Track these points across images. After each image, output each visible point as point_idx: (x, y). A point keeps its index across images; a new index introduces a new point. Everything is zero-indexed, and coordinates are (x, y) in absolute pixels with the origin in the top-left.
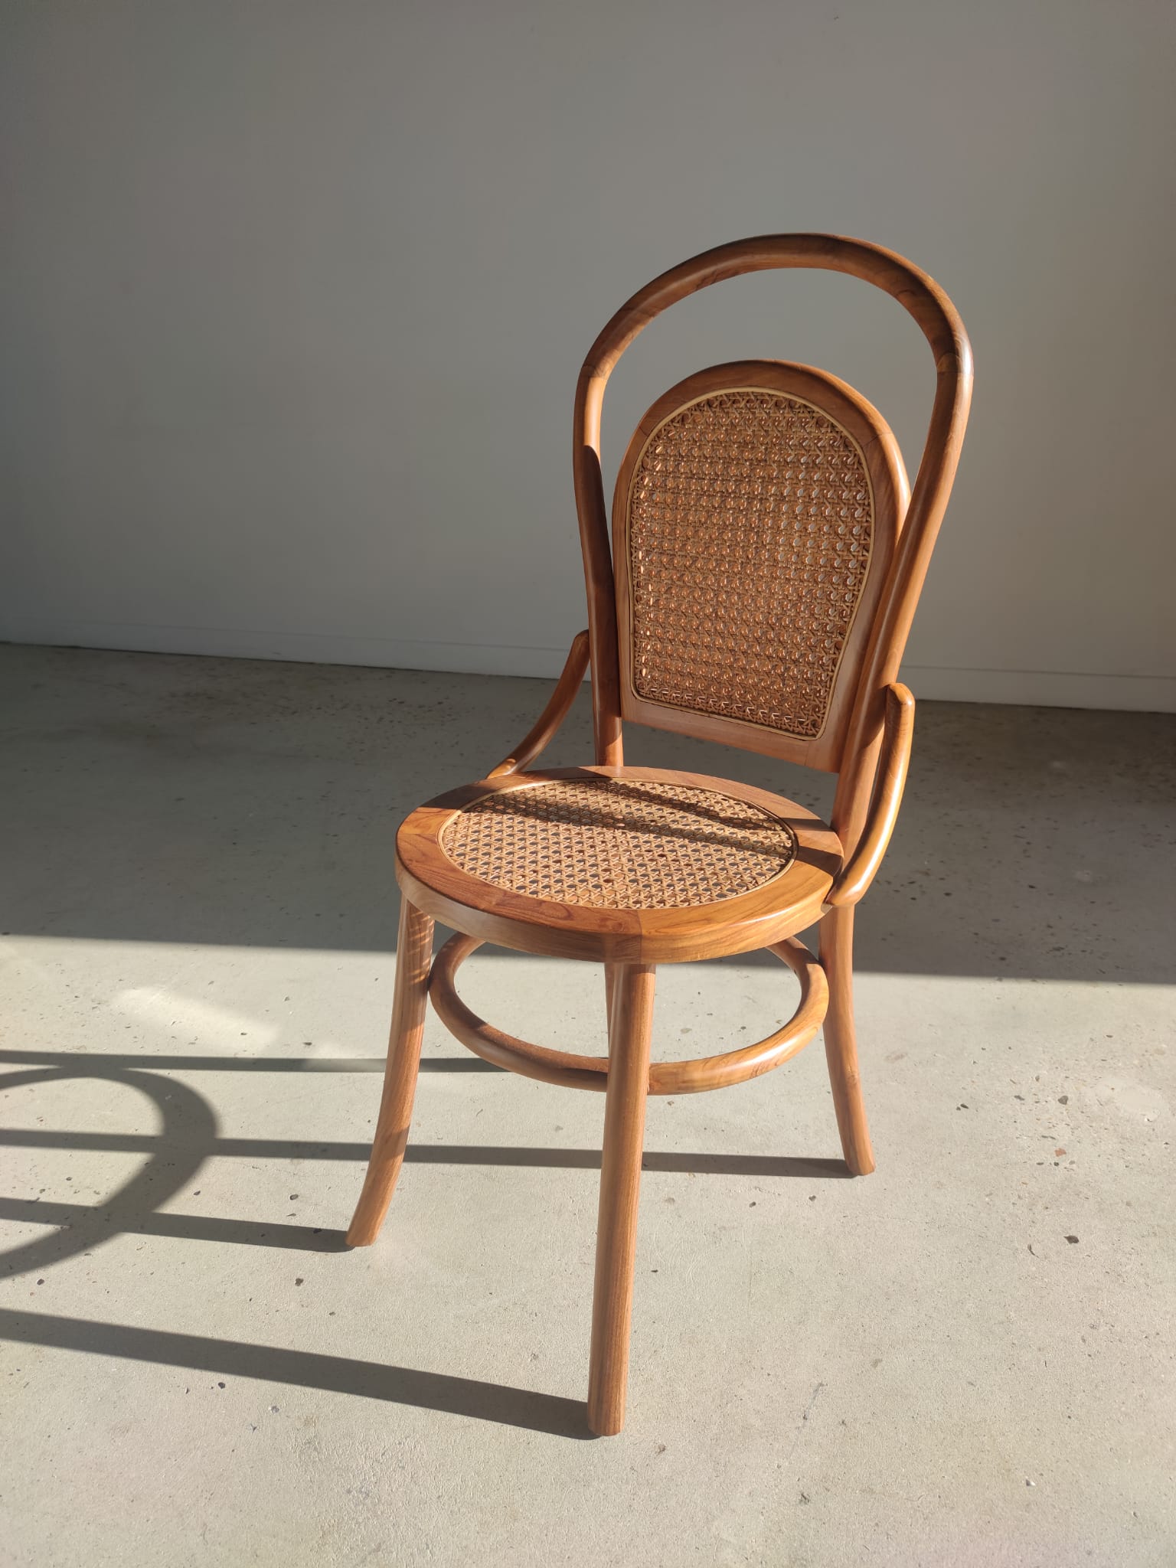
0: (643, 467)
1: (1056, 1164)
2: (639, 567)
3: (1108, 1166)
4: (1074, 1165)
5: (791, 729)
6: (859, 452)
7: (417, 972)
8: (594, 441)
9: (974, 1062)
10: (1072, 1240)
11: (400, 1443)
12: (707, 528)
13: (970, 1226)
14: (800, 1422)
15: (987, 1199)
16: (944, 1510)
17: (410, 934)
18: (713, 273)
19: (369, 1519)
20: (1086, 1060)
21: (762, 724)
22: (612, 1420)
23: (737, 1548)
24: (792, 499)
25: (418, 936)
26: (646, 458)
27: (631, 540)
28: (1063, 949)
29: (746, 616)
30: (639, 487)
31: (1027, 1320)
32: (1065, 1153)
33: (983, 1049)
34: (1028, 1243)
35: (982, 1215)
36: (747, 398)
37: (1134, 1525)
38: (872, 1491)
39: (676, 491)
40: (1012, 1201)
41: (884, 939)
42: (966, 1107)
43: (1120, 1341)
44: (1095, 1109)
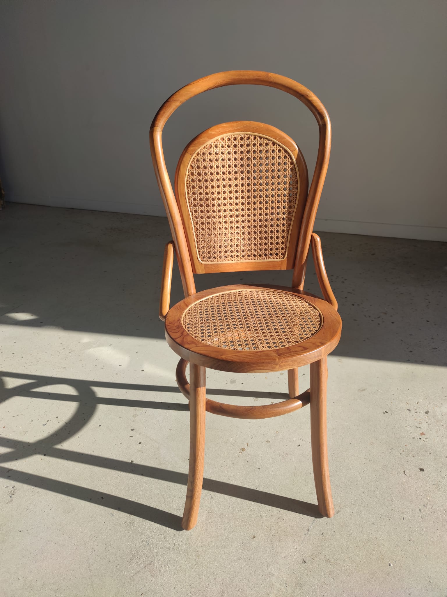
1: (420, 439)
3: (441, 441)
4: (427, 440)
9: (393, 394)
10: (422, 470)
13: (382, 461)
14: (306, 532)
15: (390, 451)
16: (356, 572)
19: (148, 552)
20: (439, 396)
23: (277, 577)
28: (437, 348)
31: (399, 501)
32: (424, 434)
33: (397, 389)
34: (404, 470)
35: (387, 457)
37: (429, 585)
38: (330, 562)
40: (400, 452)
41: (364, 341)
42: (387, 413)
43: (435, 512)
44: (439, 417)
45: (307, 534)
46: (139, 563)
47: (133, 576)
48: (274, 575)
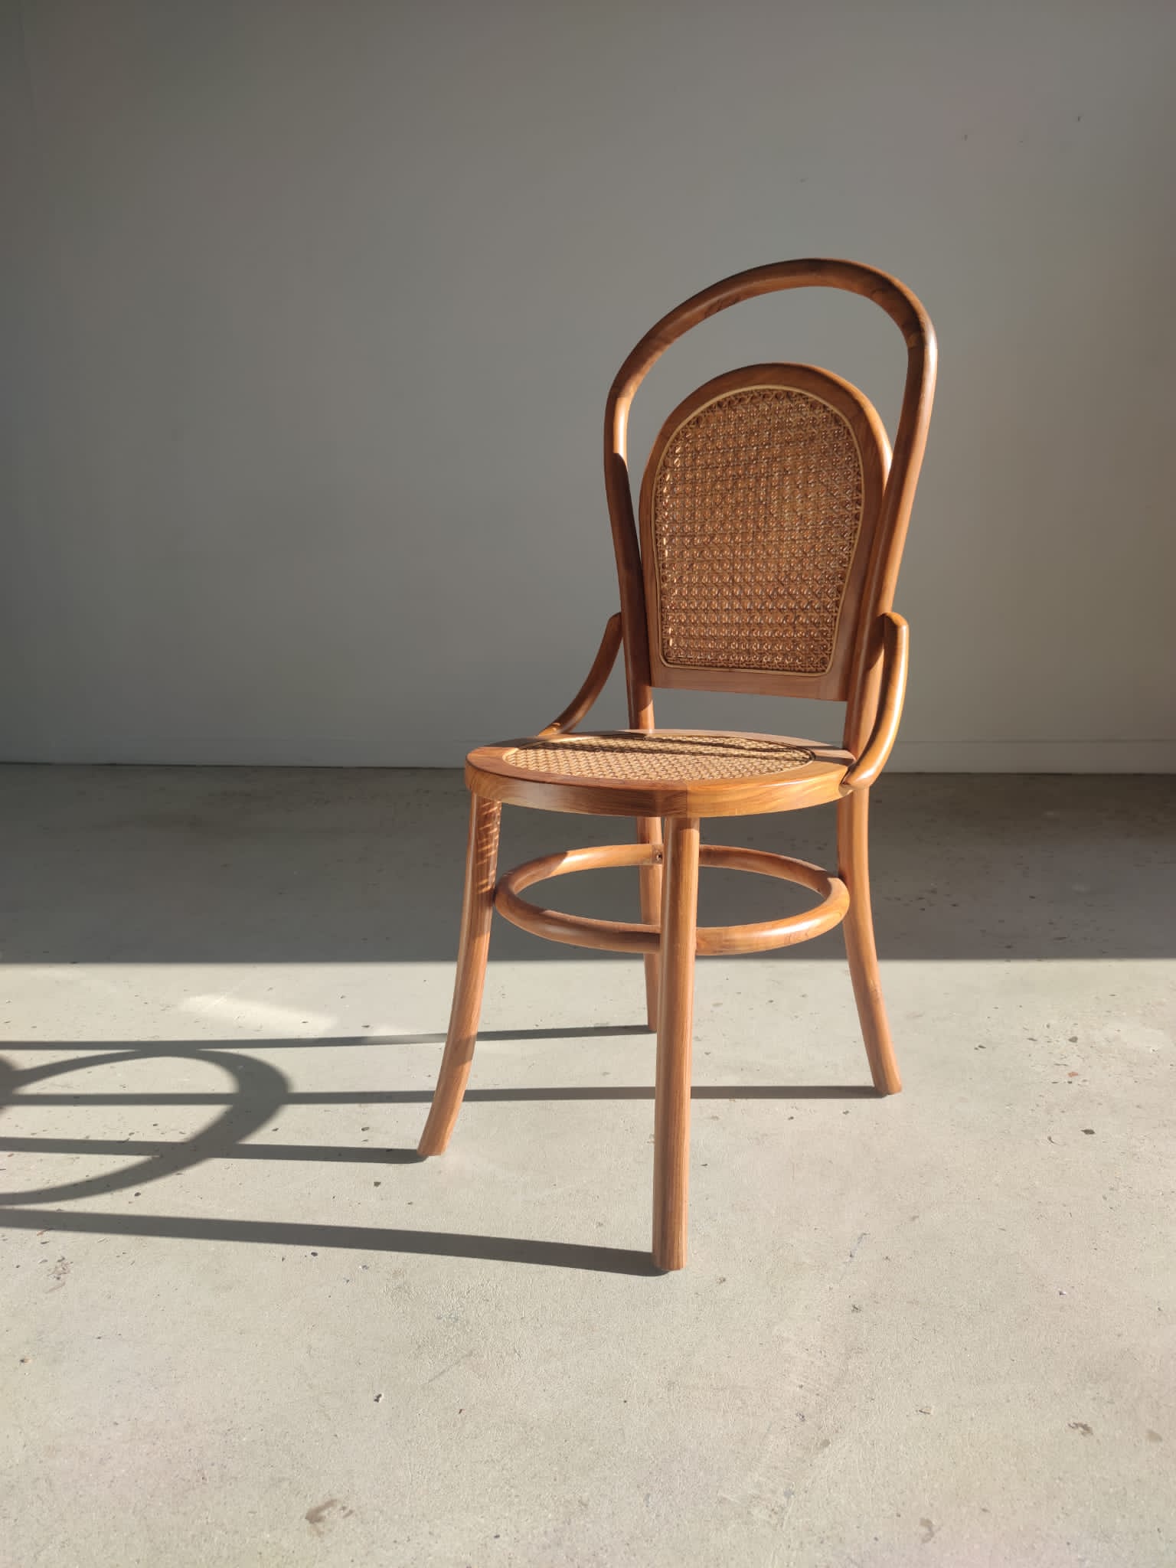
0: (665, 466)
1: (1070, 1083)
2: (664, 552)
3: (1118, 1082)
4: (1087, 1083)
5: (803, 670)
6: (848, 424)
7: (485, 882)
8: (621, 449)
9: (988, 1017)
10: (1089, 1132)
12: (722, 508)
13: (994, 1126)
14: (847, 1259)
15: (1008, 1107)
17: (479, 846)
18: (718, 301)
19: (459, 1335)
20: (1092, 1012)
21: (778, 670)
22: (675, 1255)
23: (798, 1343)
24: (794, 472)
25: (485, 848)
26: (667, 458)
27: (656, 529)
28: (1065, 938)
29: (759, 578)
30: (662, 483)
31: (1050, 1186)
32: (1077, 1075)
33: (996, 1008)
34: (1048, 1135)
35: (1004, 1118)
36: (752, 395)
37: (1159, 1316)
39: (694, 482)
40: (1031, 1108)
42: (984, 1047)
43: (1138, 1197)
44: (1104, 1044)
45: (850, 1262)
46: (440, 1357)
47: (430, 1381)
48: (788, 1340)
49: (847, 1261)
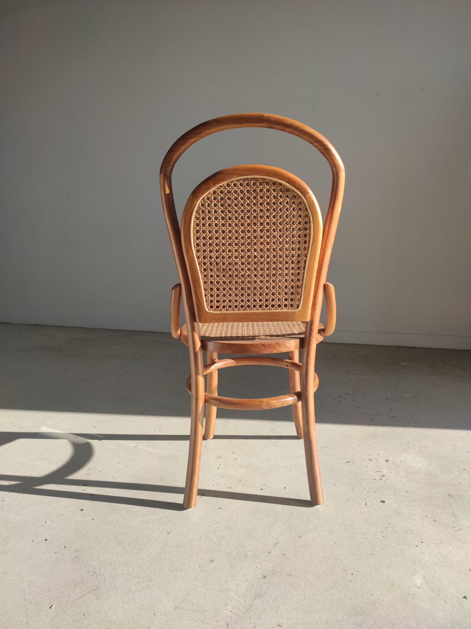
1: (381, 479)
3: (400, 480)
4: (388, 480)
9: (355, 449)
10: (383, 502)
11: (111, 558)
13: (344, 497)
14: (267, 554)
15: (352, 489)
16: (318, 581)
19: (94, 580)
20: (398, 449)
23: (236, 591)
28: (395, 416)
31: (361, 525)
32: (385, 476)
34: (366, 502)
35: (349, 494)
37: (391, 587)
38: (291, 575)
40: (362, 490)
41: (327, 413)
42: (349, 462)
43: (396, 532)
45: (268, 555)
46: (83, 589)
47: (75, 600)
48: (232, 590)
49: (267, 555)
